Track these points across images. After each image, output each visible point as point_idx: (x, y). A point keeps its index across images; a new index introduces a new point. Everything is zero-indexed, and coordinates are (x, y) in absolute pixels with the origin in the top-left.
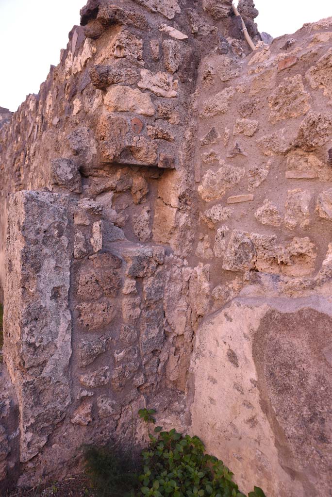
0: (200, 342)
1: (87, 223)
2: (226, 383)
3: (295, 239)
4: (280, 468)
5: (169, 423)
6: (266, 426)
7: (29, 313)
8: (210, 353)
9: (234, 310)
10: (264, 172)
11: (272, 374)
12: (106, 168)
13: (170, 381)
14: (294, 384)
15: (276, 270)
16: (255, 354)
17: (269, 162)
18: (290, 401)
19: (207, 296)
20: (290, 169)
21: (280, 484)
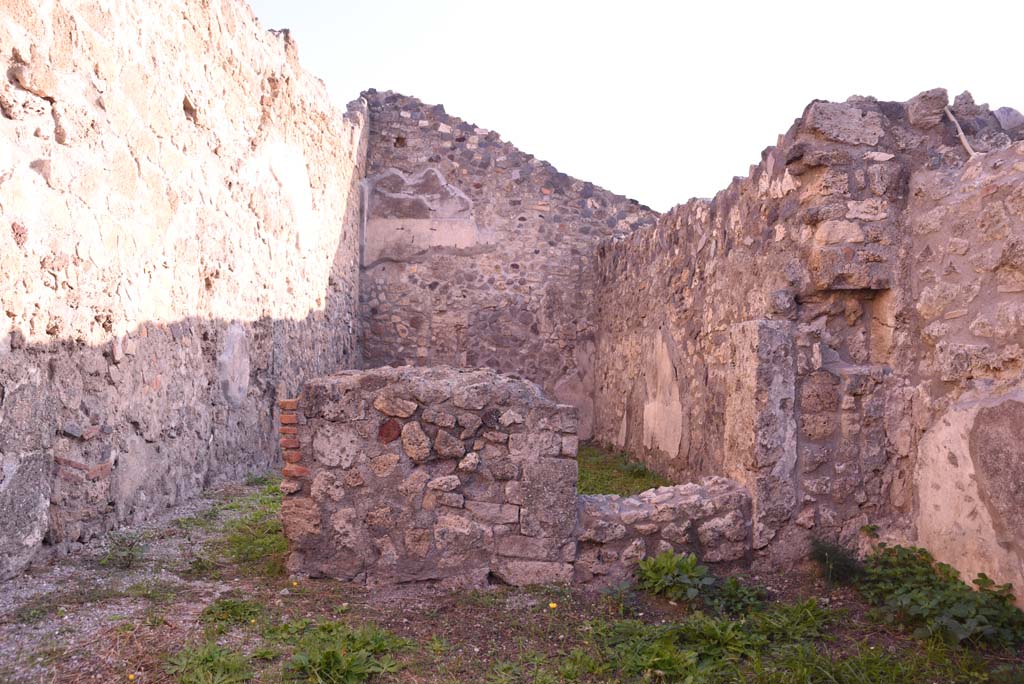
0: (922, 452)
1: (808, 344)
2: (948, 486)
3: (1007, 346)
4: (997, 546)
5: (893, 538)
6: (984, 514)
7: (762, 419)
8: (933, 460)
9: (952, 415)
10: (977, 287)
11: (985, 462)
12: (820, 295)
13: (895, 507)
14: (1002, 466)
15: (990, 376)
16: (971, 449)
17: (980, 279)
18: (1000, 480)
19: (929, 410)
20: (1001, 284)
21: (999, 562)
